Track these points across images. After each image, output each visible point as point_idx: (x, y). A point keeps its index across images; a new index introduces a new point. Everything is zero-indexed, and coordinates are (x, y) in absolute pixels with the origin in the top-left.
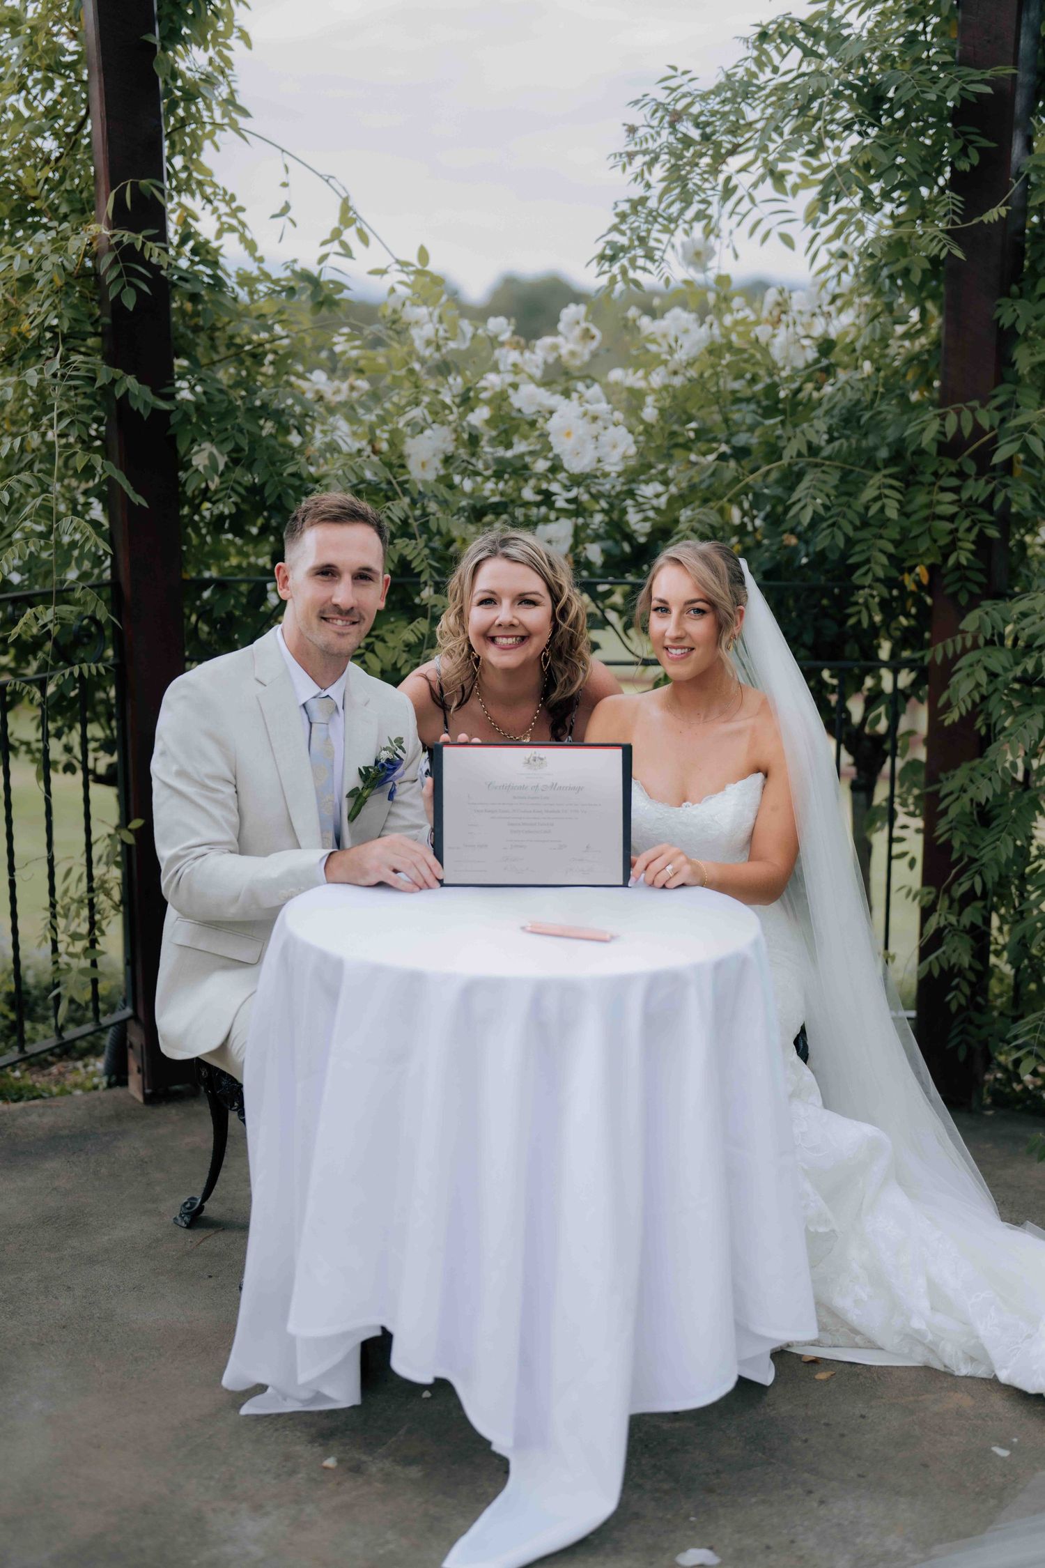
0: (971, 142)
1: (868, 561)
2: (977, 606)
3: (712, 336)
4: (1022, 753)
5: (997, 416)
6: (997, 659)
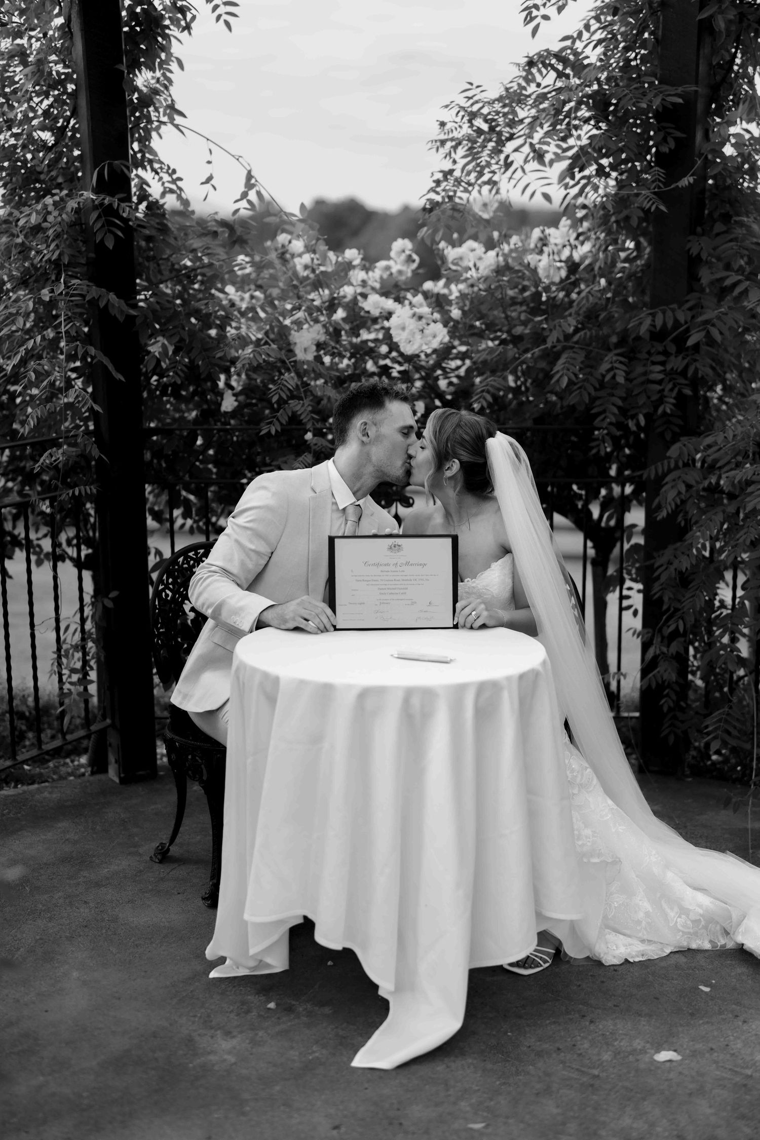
0: (670, 134)
1: (604, 411)
2: (677, 441)
4: (708, 538)
5: (689, 314)
6: (692, 476)
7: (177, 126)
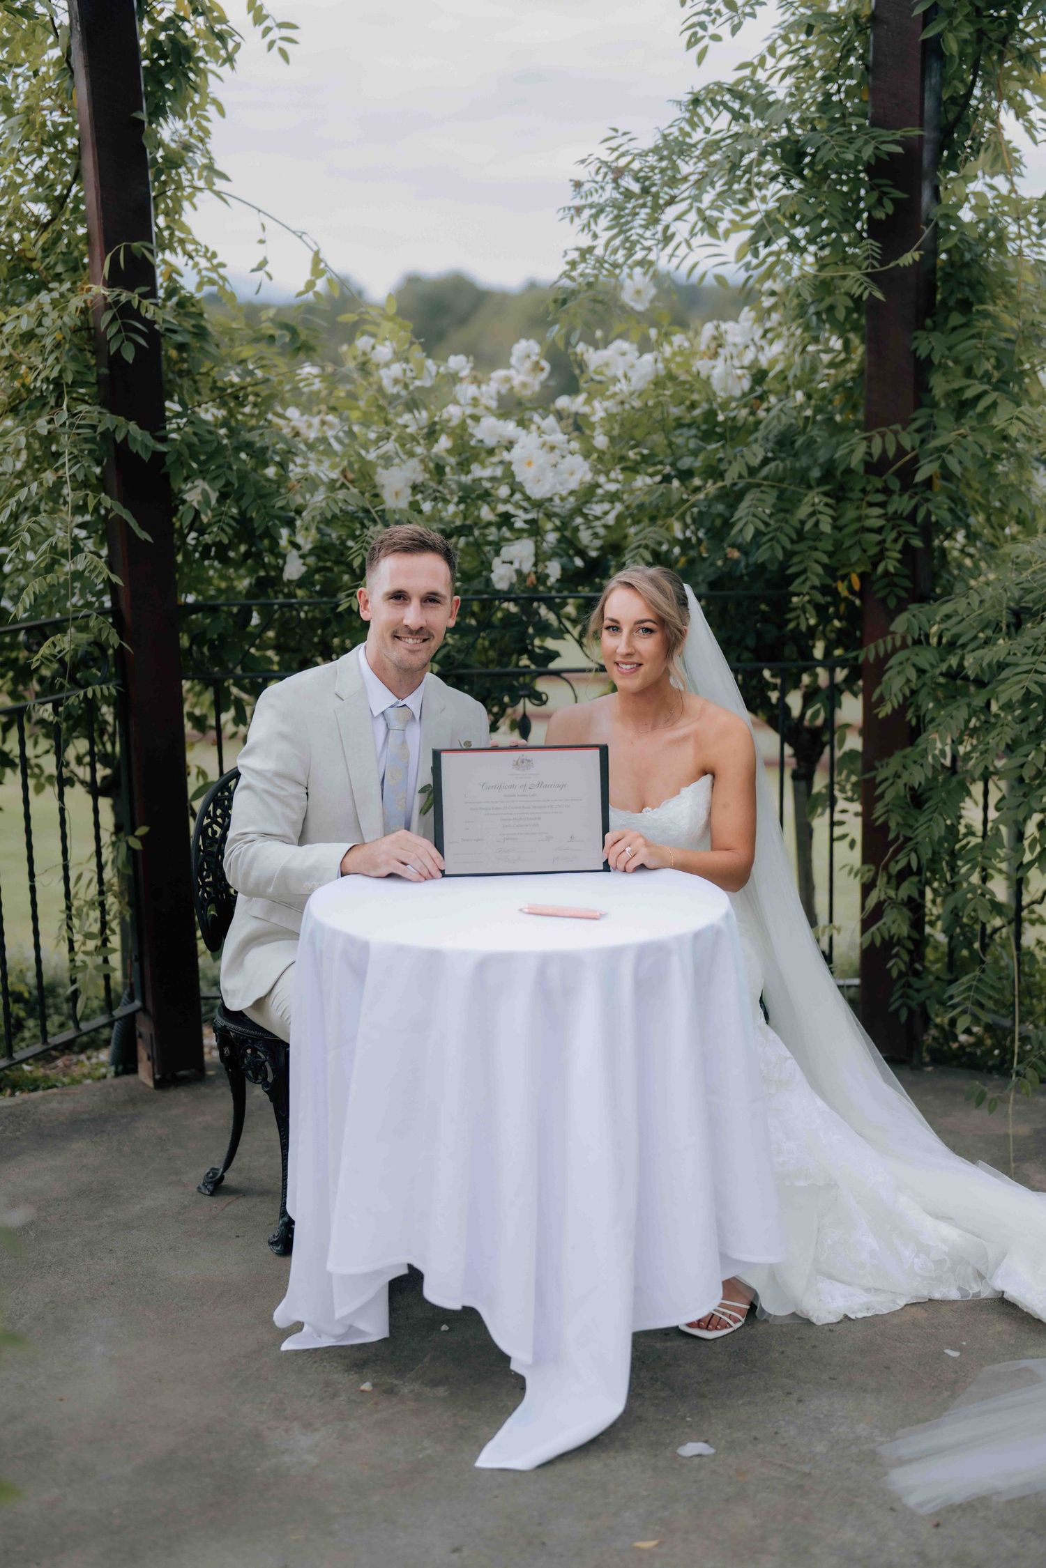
0: (885, 194)
1: (804, 571)
2: (905, 609)
3: (657, 370)
4: (949, 741)
5: (918, 437)
6: (925, 657)
7: (218, 194)
